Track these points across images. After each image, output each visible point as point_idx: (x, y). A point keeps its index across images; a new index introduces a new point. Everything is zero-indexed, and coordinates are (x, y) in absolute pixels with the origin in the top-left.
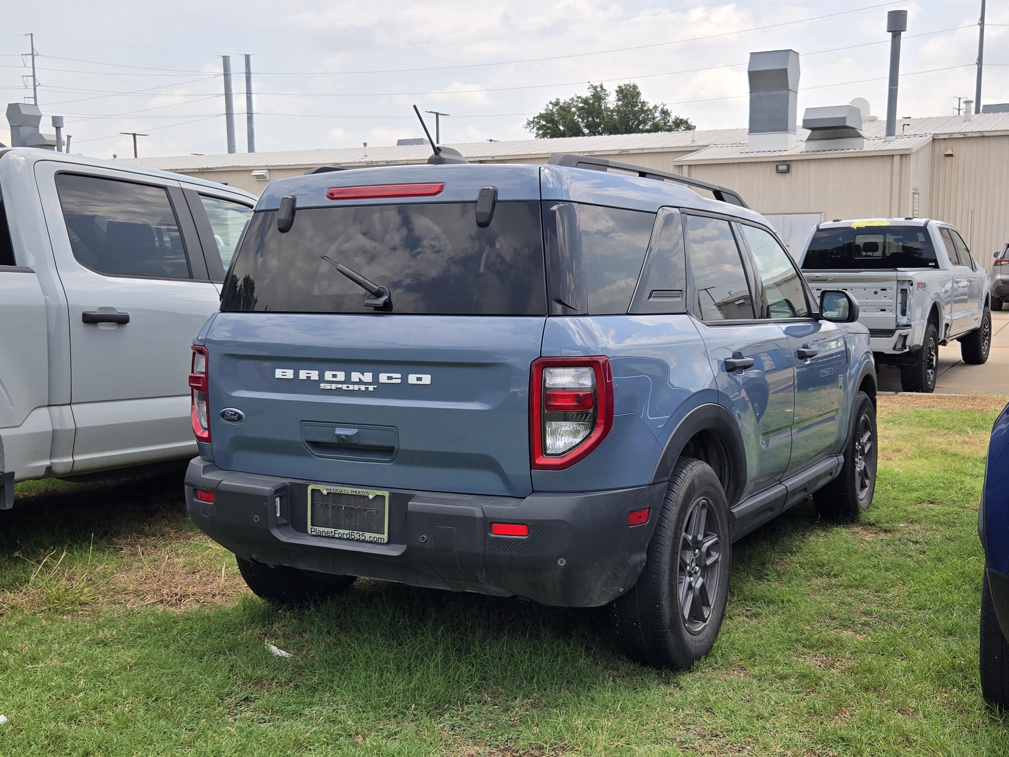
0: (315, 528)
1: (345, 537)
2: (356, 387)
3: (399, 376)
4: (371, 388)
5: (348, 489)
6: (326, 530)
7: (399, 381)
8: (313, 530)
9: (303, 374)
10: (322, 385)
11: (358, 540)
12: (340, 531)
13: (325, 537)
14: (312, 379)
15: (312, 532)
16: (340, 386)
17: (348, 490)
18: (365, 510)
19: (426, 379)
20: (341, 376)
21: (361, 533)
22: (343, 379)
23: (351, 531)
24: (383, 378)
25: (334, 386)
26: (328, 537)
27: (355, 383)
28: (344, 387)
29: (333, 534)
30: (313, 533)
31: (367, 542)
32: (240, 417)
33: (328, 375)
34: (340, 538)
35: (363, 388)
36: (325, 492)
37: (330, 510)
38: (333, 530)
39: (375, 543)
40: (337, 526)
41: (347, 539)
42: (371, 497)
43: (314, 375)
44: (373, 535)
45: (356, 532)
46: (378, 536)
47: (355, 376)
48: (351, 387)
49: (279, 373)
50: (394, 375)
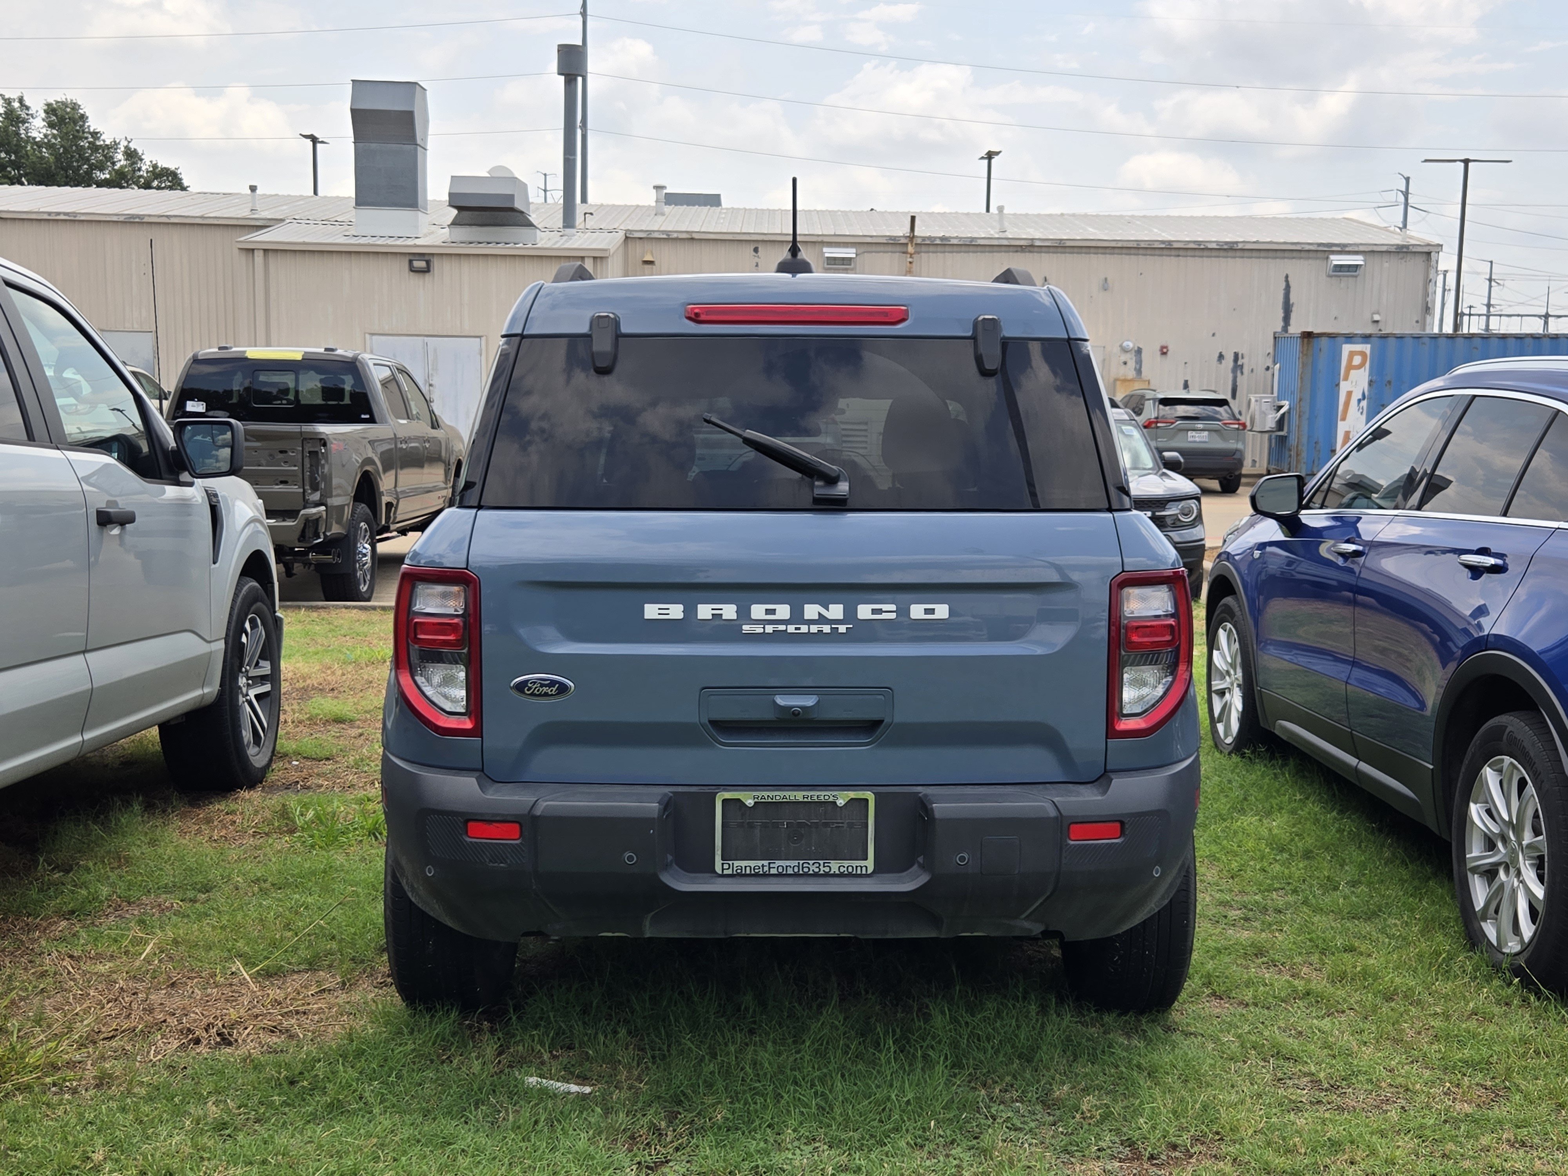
0: (731, 862)
1: (790, 871)
2: (814, 629)
3: (893, 607)
4: (842, 629)
5: (795, 793)
6: (753, 863)
7: (893, 616)
8: (726, 866)
9: (705, 611)
10: (746, 628)
11: (816, 875)
12: (778, 863)
13: (750, 875)
14: (724, 618)
15: (723, 869)
16: (782, 627)
17: (799, 796)
18: (826, 825)
19: (942, 611)
20: (783, 611)
21: (821, 862)
22: (787, 616)
23: (801, 862)
24: (864, 611)
25: (769, 629)
26: (757, 875)
27: (810, 622)
28: (791, 629)
29: (766, 869)
30: (726, 872)
31: (834, 875)
32: (563, 689)
33: (758, 611)
34: (779, 875)
35: (826, 629)
36: (750, 802)
37: (757, 832)
38: (766, 863)
39: (850, 875)
40: (771, 856)
41: (796, 875)
42: (841, 802)
43: (729, 611)
44: (846, 863)
45: (811, 862)
46: (855, 863)
47: (811, 611)
48: (804, 629)
49: (651, 611)
50: (885, 607)
